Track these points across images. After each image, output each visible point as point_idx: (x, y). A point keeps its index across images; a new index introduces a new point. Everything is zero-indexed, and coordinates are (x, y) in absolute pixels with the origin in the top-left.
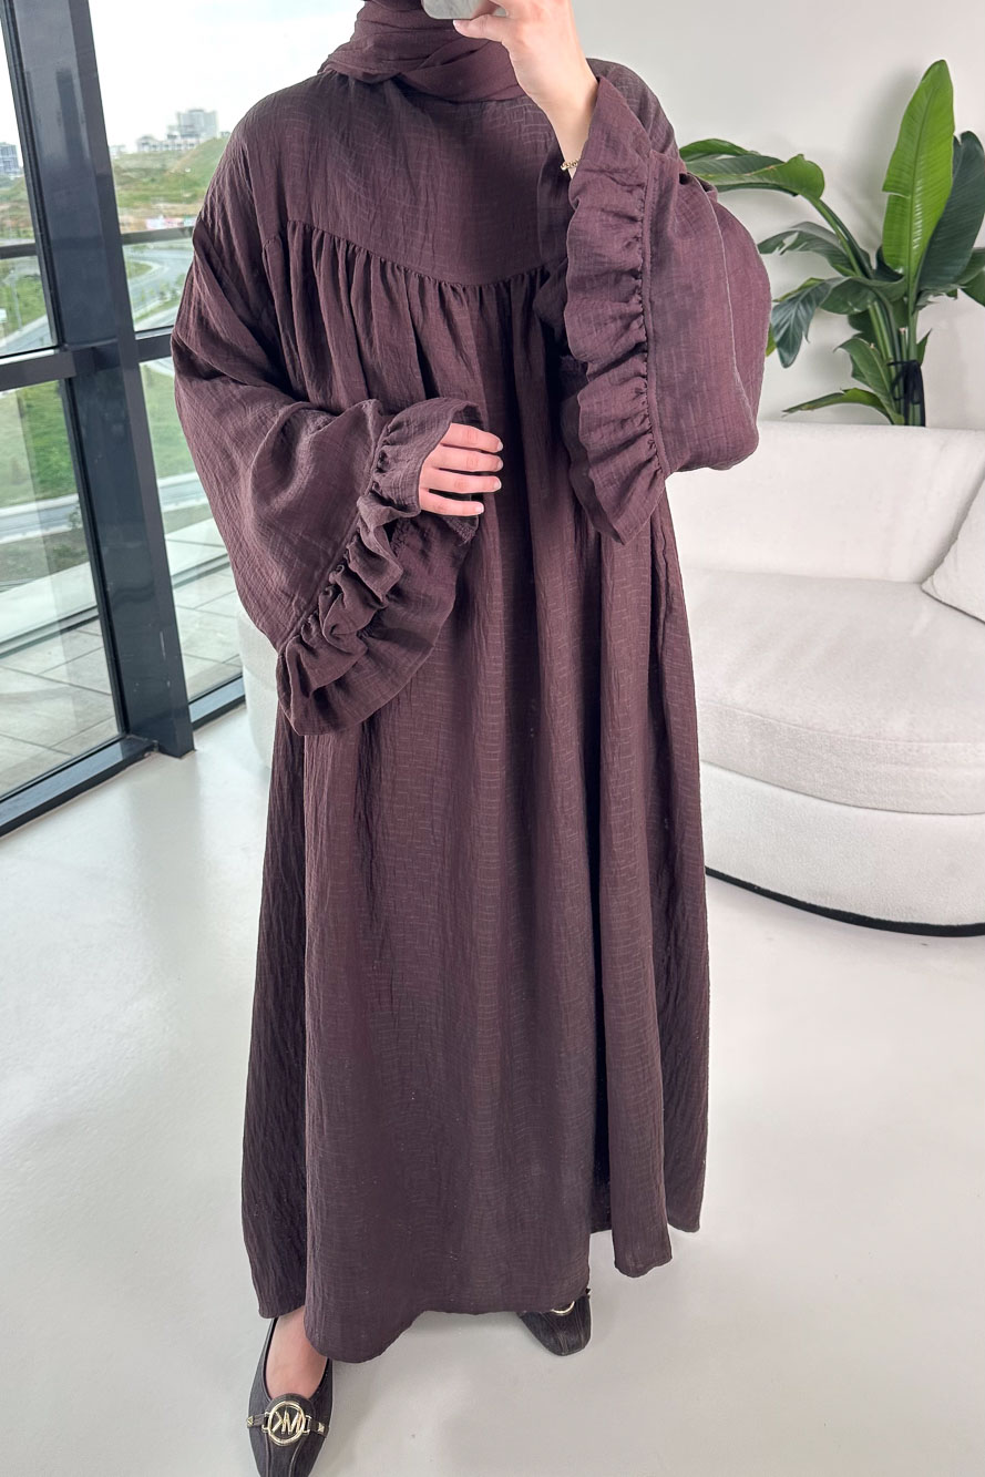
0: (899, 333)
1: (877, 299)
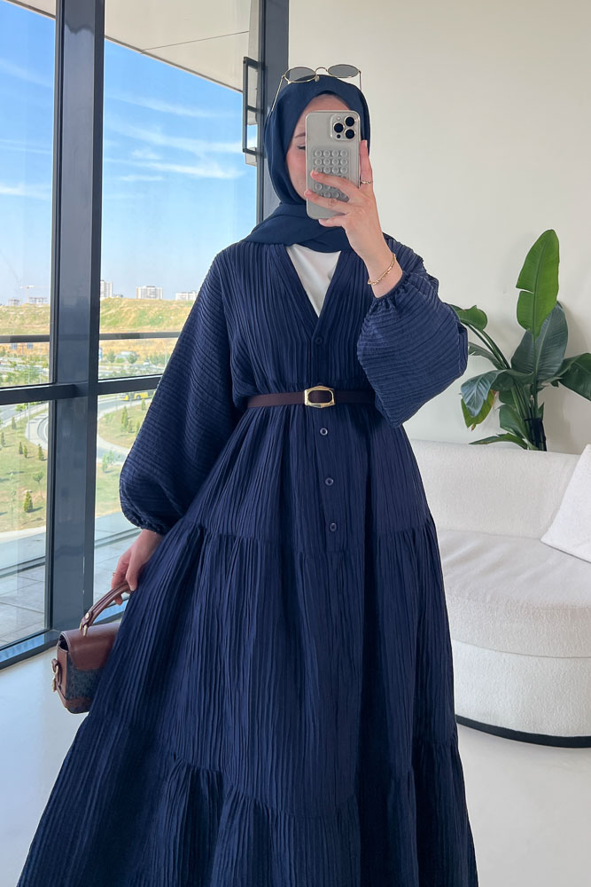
1: (515, 384)
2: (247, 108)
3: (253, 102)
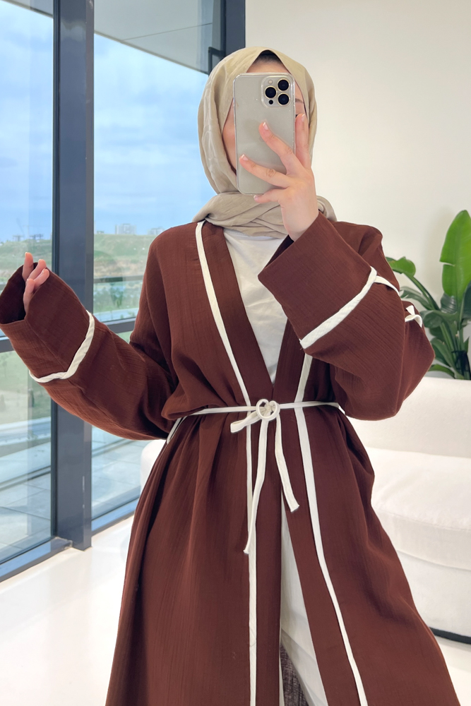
0: (455, 337)
1: (443, 321)
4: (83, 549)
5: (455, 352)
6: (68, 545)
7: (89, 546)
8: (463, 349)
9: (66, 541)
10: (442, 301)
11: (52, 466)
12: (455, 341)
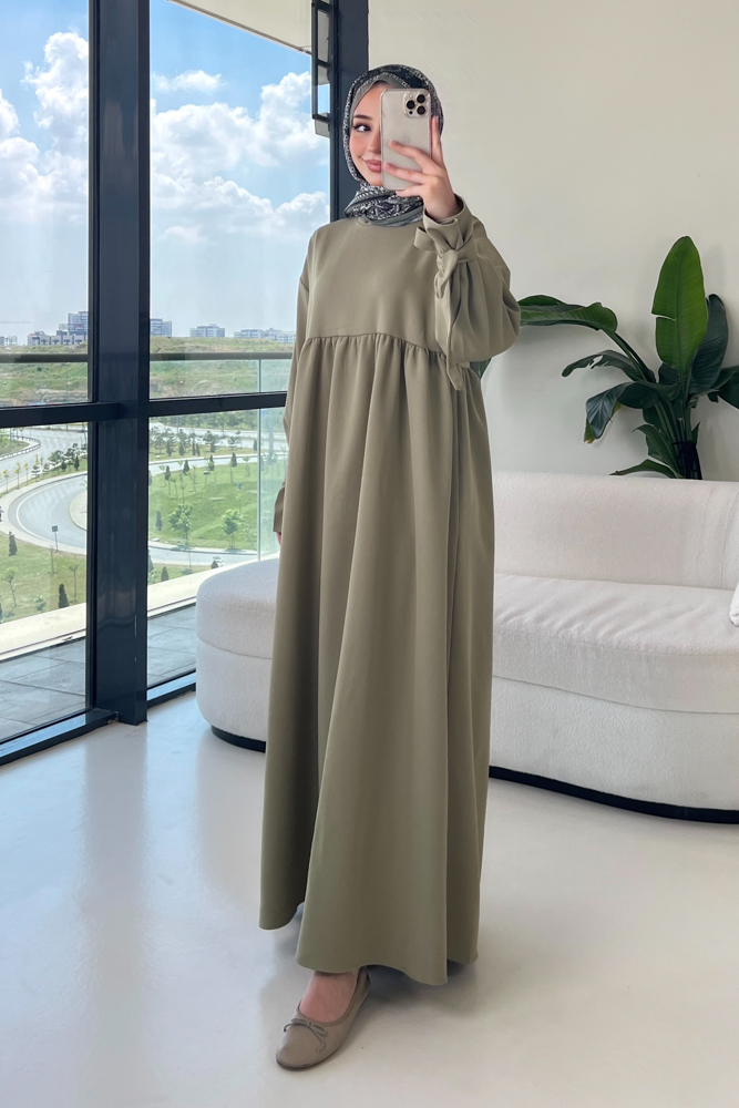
0: (678, 422)
1: (660, 399)
2: (317, 63)
3: (323, 56)
4: (136, 725)
5: (677, 443)
6: (112, 718)
7: (146, 720)
8: (690, 438)
9: (108, 712)
10: (661, 371)
11: (86, 629)
12: (677, 427)
